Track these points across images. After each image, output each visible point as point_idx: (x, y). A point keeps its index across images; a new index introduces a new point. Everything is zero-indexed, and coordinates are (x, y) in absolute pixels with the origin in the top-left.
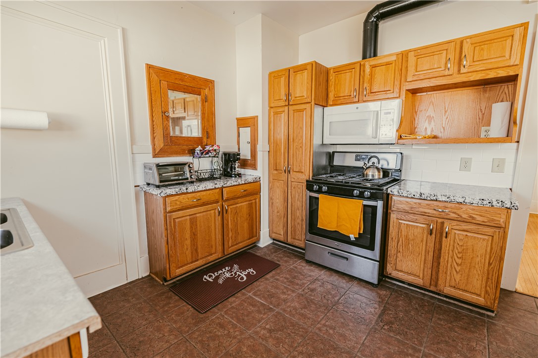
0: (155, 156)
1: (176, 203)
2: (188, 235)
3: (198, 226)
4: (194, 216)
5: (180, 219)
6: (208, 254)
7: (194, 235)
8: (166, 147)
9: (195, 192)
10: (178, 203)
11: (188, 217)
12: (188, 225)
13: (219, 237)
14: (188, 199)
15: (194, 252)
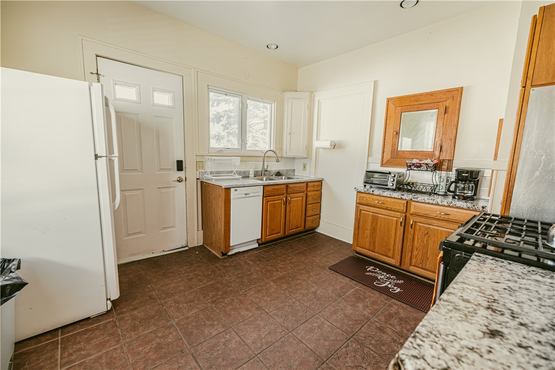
0: (382, 165)
1: (363, 199)
2: (369, 226)
3: (378, 224)
4: (376, 215)
5: (365, 212)
6: (384, 253)
7: (374, 230)
8: (392, 159)
9: (380, 196)
10: (365, 199)
11: (371, 213)
12: (370, 219)
13: (398, 246)
14: (373, 199)
15: (372, 243)
